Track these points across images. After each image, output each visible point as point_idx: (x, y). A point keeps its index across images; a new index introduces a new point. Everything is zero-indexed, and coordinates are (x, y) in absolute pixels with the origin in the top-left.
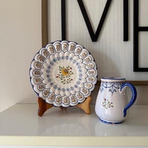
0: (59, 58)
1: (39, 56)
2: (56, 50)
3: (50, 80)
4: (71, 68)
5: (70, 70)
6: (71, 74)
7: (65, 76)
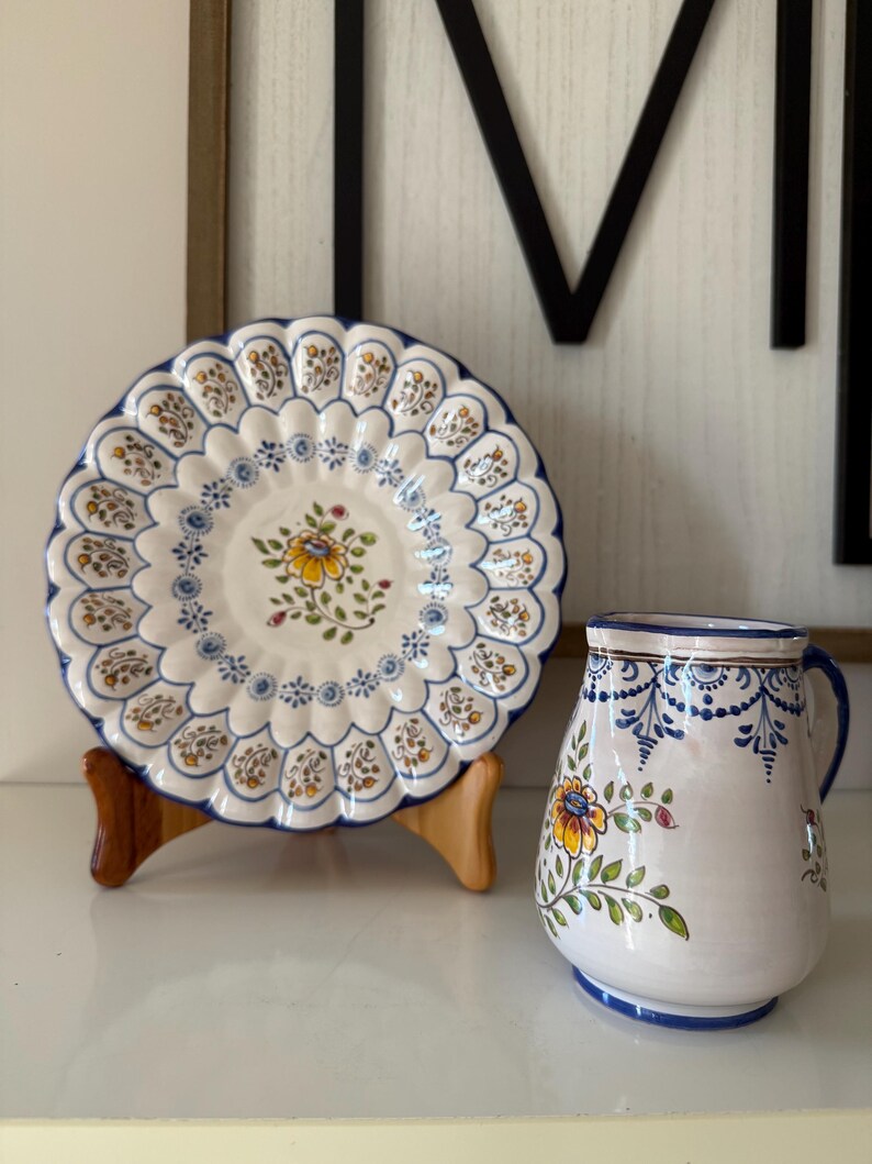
0: (217, 492)
1: (76, 549)
2: (167, 441)
3: (236, 671)
4: (339, 512)
5: (341, 526)
6: (359, 553)
7: (330, 587)
